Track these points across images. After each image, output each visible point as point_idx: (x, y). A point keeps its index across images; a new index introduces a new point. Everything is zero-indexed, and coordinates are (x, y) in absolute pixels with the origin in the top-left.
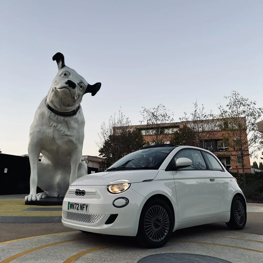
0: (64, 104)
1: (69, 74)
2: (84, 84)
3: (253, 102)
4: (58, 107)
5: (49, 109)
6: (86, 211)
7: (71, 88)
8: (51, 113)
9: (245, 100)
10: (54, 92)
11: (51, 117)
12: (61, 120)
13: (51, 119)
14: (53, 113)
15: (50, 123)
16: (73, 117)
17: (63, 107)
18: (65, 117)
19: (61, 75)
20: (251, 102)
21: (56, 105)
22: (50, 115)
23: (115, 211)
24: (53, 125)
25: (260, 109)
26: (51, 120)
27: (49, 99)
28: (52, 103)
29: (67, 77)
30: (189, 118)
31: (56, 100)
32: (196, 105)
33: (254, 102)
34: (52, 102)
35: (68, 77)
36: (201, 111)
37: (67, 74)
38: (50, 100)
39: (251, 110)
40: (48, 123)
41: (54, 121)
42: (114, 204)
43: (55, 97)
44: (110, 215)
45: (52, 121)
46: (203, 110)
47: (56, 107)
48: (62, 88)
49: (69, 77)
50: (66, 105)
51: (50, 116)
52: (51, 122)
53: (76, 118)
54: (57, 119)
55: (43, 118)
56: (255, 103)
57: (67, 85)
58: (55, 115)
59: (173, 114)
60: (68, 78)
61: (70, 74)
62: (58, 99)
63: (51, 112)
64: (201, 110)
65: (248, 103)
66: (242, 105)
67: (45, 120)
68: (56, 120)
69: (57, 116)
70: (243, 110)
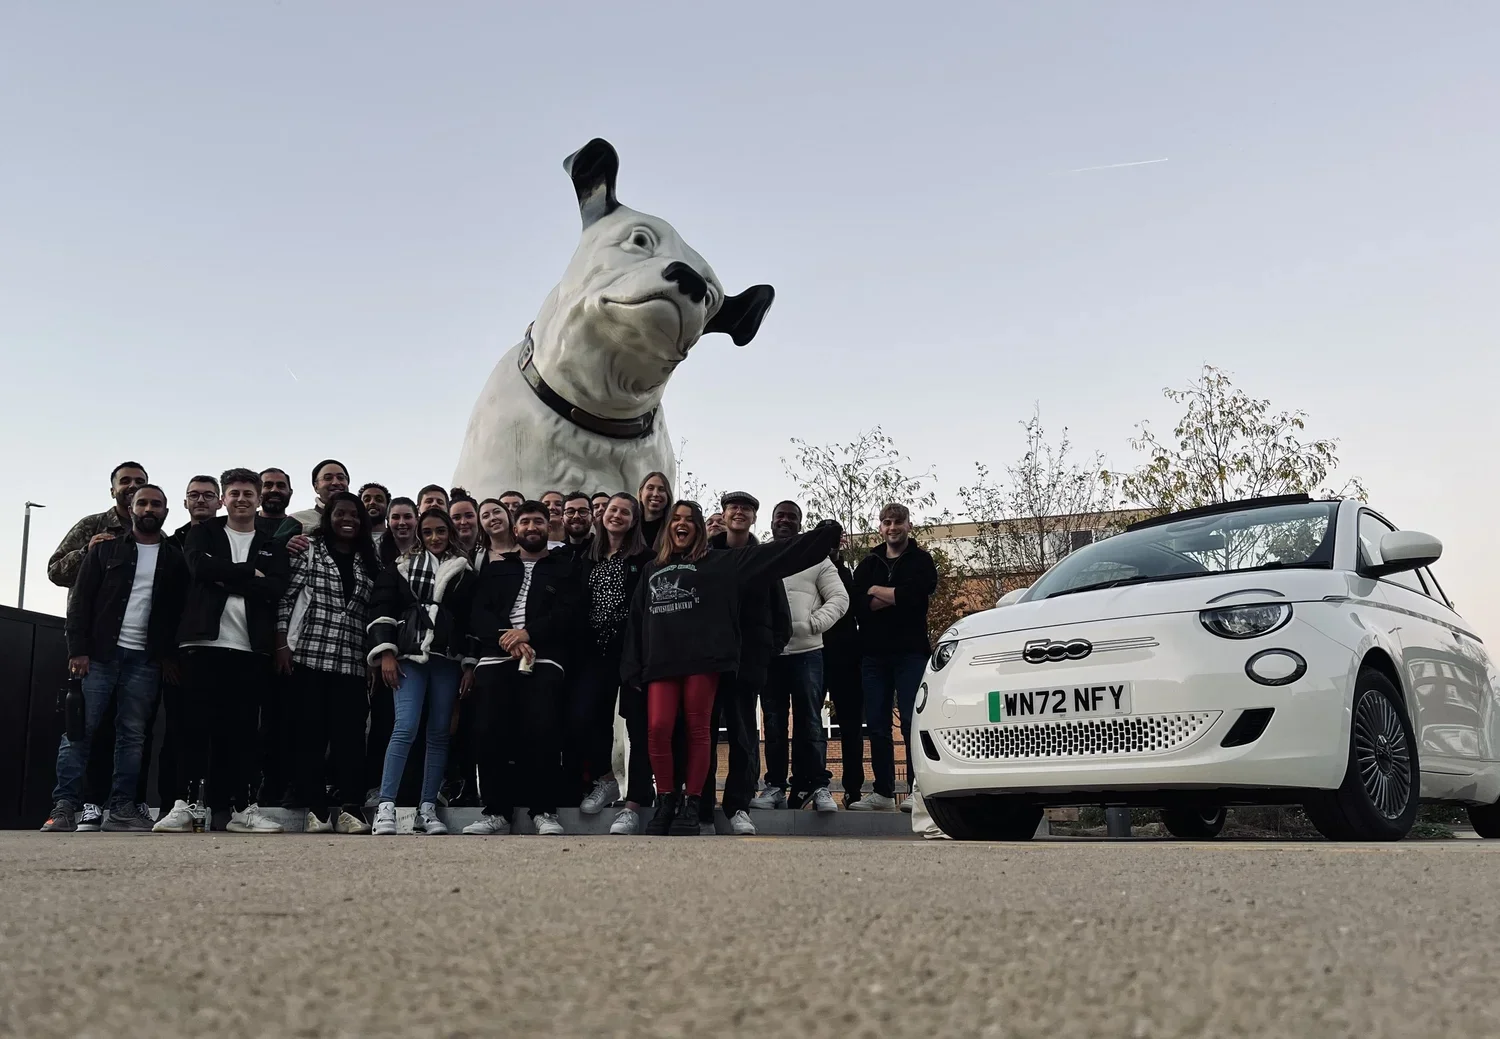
0: (623, 379)
1: (655, 242)
2: (715, 285)
3: (1292, 415)
4: (597, 393)
5: (548, 404)
6: (1117, 707)
7: (685, 300)
8: (557, 422)
9: (1257, 408)
10: (579, 324)
11: (559, 440)
12: (599, 456)
13: (561, 448)
14: (564, 422)
15: (554, 466)
16: (645, 443)
17: (619, 394)
18: (614, 440)
19: (618, 244)
20: (1283, 420)
21: (586, 381)
22: (555, 430)
23: (1258, 697)
24: (567, 477)
25: (1320, 447)
26: (561, 455)
27: (547, 359)
28: (565, 378)
29: (647, 252)
30: (1000, 490)
31: (588, 361)
32: (1034, 431)
33: (1299, 416)
34: (566, 369)
35: (653, 252)
36: (1057, 458)
37: (648, 238)
38: (559, 360)
39: (1279, 454)
40: (545, 469)
41: (574, 458)
42: (1250, 673)
43: (583, 347)
44: (1242, 711)
45: (565, 457)
46: (1066, 455)
47: (583, 391)
48: (648, 300)
49: (657, 252)
50: (631, 381)
51: (555, 435)
52: (558, 460)
53: (652, 449)
54: (586, 447)
55: (519, 443)
56: (1303, 419)
57: (674, 284)
58: (575, 432)
59: (933, 471)
60: (652, 257)
61: (659, 239)
62: (596, 355)
63: (555, 416)
64: (1055, 454)
65: (1267, 418)
66: (1238, 431)
67: (531, 455)
68: (580, 453)
69: (583, 437)
70: (1245, 450)
